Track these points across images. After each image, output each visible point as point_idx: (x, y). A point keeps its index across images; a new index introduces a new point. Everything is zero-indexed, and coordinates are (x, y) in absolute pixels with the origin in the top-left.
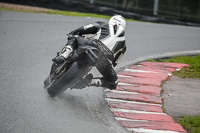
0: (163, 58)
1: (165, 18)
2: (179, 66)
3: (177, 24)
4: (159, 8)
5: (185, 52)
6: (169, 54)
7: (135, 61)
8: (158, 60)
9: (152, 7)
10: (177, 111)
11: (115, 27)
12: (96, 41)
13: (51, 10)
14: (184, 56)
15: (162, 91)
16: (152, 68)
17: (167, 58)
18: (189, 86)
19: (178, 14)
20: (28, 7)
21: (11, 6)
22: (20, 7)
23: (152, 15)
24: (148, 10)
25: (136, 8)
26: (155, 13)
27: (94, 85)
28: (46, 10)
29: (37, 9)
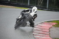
0: (50, 21)
1: (50, 9)
2: (54, 24)
3: (54, 11)
4: (48, 6)
5: (56, 20)
6: (51, 20)
7: (41, 22)
8: (48, 22)
9: (46, 6)
10: (54, 37)
11: (34, 10)
12: (28, 14)
13: (17, 7)
14: (56, 21)
15: (49, 31)
16: (46, 24)
17: (51, 21)
18: (57, 29)
19: (54, 8)
20: (10, 6)
21: (5, 6)
22: (7, 6)
23: (46, 9)
24: (45, 7)
25: (42, 6)
26: (47, 8)
27: (28, 26)
28: (15, 7)
29: (12, 7)
